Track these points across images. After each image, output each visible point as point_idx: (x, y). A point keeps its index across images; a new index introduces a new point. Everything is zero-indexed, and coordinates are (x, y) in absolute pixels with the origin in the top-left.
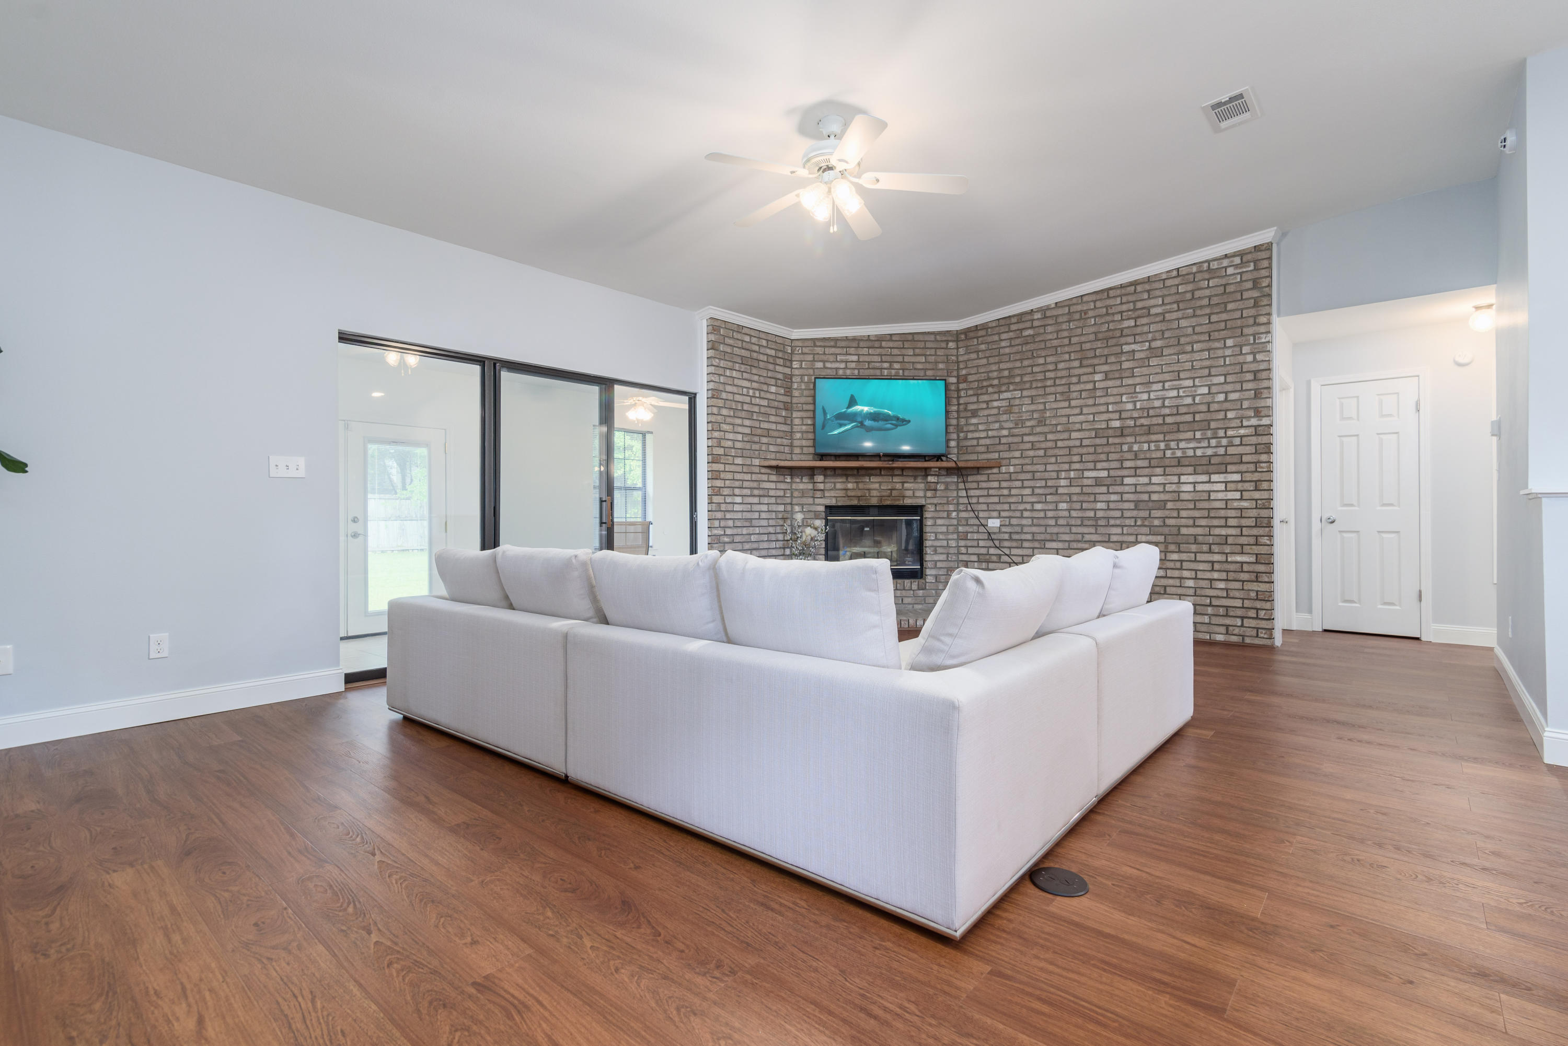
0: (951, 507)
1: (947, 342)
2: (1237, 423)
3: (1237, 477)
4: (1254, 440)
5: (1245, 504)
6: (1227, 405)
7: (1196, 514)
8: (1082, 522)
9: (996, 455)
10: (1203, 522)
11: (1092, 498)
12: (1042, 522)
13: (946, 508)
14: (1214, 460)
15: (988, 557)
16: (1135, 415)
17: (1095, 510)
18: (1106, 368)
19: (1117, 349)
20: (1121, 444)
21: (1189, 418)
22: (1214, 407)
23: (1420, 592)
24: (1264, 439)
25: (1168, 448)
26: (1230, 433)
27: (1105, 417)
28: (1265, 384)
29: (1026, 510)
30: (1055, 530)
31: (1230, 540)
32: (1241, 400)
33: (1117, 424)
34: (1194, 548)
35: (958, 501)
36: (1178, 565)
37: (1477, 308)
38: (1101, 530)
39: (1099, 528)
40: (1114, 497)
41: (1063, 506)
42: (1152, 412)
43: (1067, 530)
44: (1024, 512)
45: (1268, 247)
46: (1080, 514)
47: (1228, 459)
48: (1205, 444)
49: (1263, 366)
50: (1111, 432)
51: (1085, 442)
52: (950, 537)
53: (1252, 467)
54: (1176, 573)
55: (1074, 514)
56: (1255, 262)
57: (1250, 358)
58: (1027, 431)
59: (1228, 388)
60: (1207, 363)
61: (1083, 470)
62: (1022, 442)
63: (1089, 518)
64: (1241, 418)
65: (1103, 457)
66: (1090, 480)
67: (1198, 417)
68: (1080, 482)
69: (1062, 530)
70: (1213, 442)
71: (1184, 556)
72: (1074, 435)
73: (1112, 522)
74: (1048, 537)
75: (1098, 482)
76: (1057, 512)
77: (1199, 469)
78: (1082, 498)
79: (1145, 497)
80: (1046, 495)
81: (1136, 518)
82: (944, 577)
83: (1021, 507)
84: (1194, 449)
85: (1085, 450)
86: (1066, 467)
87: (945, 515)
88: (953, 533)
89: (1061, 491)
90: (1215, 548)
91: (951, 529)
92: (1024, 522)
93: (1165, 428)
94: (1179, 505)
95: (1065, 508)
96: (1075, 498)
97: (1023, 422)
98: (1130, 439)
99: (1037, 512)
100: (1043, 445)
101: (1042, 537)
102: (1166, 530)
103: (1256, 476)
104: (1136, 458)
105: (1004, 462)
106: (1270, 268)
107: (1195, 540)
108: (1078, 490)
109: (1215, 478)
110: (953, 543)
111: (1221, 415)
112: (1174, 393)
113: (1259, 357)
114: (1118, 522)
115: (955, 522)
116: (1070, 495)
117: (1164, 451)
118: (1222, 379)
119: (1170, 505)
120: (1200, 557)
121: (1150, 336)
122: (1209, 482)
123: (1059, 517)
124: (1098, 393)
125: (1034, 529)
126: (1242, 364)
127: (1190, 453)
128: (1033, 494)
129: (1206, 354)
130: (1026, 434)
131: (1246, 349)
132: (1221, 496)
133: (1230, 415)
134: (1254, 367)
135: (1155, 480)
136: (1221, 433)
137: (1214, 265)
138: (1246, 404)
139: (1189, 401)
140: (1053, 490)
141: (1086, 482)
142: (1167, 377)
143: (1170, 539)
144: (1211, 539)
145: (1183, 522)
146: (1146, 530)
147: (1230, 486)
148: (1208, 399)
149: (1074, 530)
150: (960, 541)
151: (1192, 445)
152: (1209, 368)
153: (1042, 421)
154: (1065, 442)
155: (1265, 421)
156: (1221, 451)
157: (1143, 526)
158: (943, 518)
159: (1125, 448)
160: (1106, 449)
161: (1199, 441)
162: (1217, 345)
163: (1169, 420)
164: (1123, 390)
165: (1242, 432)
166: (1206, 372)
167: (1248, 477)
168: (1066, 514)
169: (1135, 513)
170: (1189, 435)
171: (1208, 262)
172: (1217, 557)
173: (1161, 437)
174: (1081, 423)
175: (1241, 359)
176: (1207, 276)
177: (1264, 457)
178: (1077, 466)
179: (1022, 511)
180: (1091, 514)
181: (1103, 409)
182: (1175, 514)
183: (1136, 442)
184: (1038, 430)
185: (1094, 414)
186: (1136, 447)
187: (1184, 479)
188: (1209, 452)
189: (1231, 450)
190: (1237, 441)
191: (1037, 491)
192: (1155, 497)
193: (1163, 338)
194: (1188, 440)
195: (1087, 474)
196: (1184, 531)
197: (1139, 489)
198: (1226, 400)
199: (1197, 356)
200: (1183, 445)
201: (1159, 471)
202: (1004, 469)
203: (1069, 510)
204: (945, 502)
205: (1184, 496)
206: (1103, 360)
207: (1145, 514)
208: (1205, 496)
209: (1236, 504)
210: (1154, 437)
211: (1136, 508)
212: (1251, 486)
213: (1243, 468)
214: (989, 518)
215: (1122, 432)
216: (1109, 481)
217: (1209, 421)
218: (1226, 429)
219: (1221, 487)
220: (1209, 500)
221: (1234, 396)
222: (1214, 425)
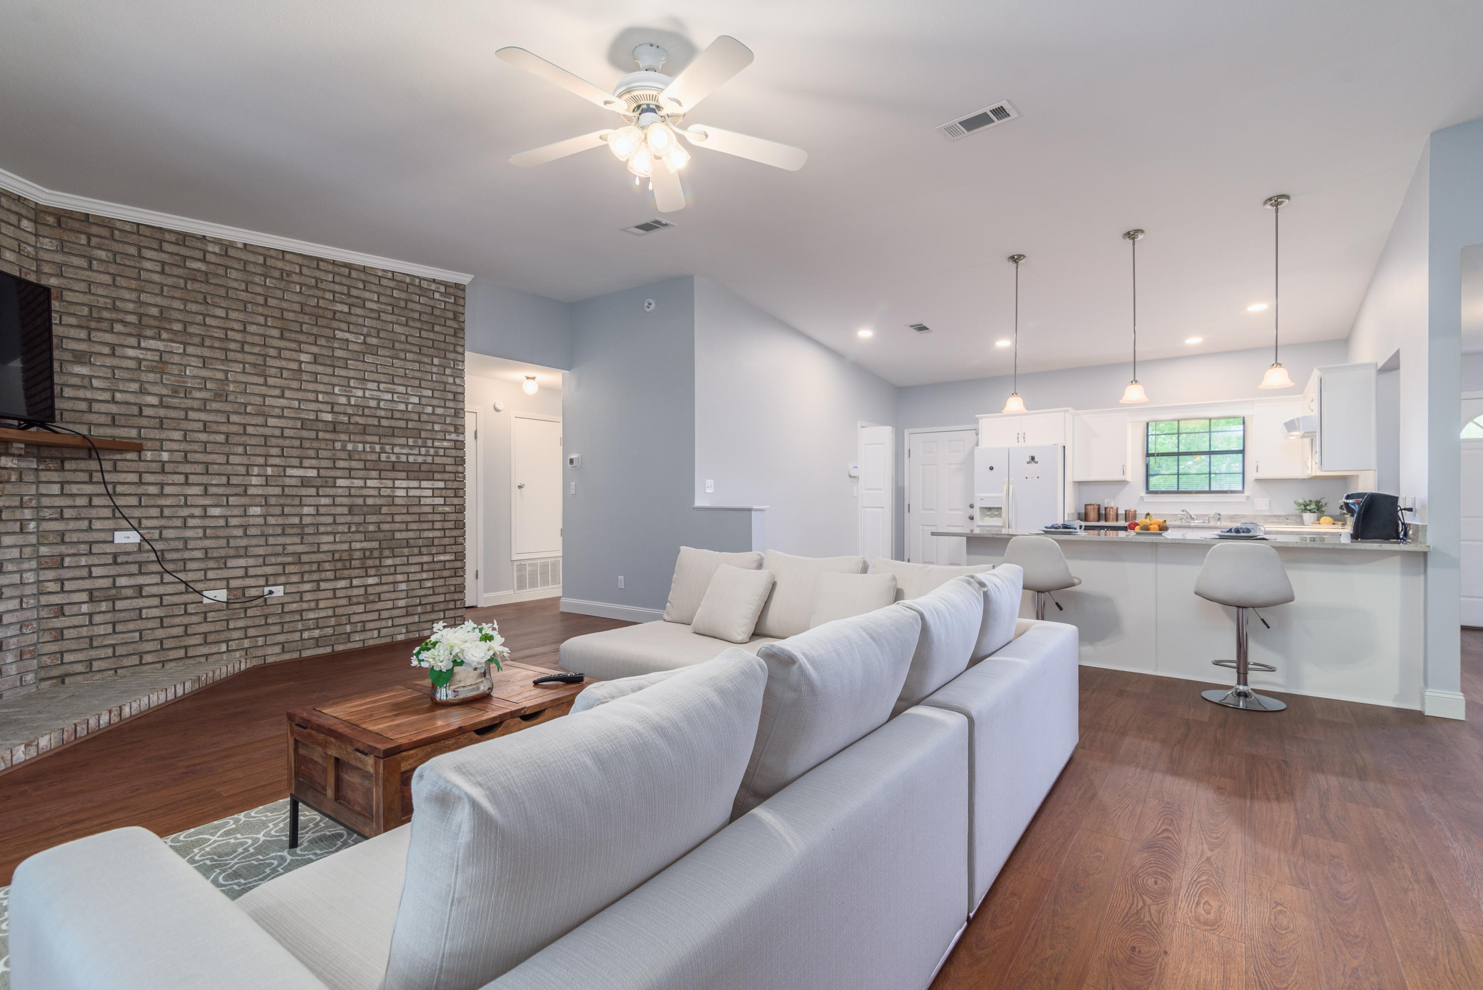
0: (28, 514)
1: (20, 216)
2: (440, 436)
3: (441, 485)
4: (454, 453)
5: (447, 509)
6: (434, 418)
7: (409, 518)
8: (283, 530)
9: (134, 433)
10: (414, 526)
11: (297, 501)
12: (221, 533)
13: (18, 515)
14: (424, 468)
15: (114, 592)
16: (350, 411)
17: (301, 516)
18: (314, 349)
19: (329, 333)
20: (334, 441)
21: (402, 424)
22: (424, 417)
23: (477, 571)
24: (459, 453)
25: (383, 451)
26: (437, 444)
27: (313, 406)
29: (193, 516)
30: (244, 542)
31: (436, 542)
32: (445, 416)
33: (329, 417)
34: (406, 551)
35: (39, 502)
36: (392, 570)
37: (528, 378)
38: (308, 539)
39: (305, 537)
40: (324, 501)
41: (257, 510)
42: (367, 412)
43: (262, 541)
44: (189, 520)
45: (464, 288)
46: (280, 521)
47: (435, 468)
48: (416, 451)
49: (460, 390)
50: (321, 426)
51: (287, 433)
52: (26, 566)
53: (452, 476)
54: (390, 579)
55: (271, 520)
56: (454, 296)
57: (450, 380)
58: (196, 404)
59: (435, 402)
60: (418, 374)
61: (285, 467)
62: (186, 419)
63: (293, 526)
64: (445, 432)
65: (312, 453)
66: (294, 479)
67: (410, 425)
68: (280, 481)
69: (254, 541)
70: (423, 450)
71: (398, 561)
72: (271, 422)
73: (322, 529)
74: (232, 552)
75: (305, 482)
76: (247, 519)
77: (411, 475)
78: (282, 501)
79: (360, 501)
80: (227, 496)
81: (349, 524)
82: (15, 640)
83: (185, 512)
84: (408, 455)
85: (287, 442)
86: (261, 460)
87: (16, 527)
88: (29, 559)
89: (251, 491)
90: (424, 550)
91: (28, 551)
92: (189, 533)
93: (381, 431)
94: (394, 510)
95: (259, 513)
96: (273, 501)
97: (187, 392)
98: (344, 437)
99: (212, 520)
100: (224, 428)
101: (223, 553)
102: (381, 536)
103: (455, 485)
104: (350, 459)
105: (149, 444)
106: (464, 307)
107: (407, 543)
108: (278, 491)
109: (425, 484)
110: (30, 577)
111: (429, 427)
112: (388, 396)
113: (458, 381)
114: (329, 529)
115: (33, 539)
116: (266, 497)
117: (379, 453)
118: (430, 393)
119: (384, 510)
120: (413, 560)
121: (365, 330)
122: (419, 488)
123: (249, 525)
124: (305, 377)
125: (208, 543)
126: (445, 383)
127: (403, 458)
128: (206, 494)
129: (416, 366)
130: (192, 409)
131: (448, 371)
132: (429, 501)
133: (437, 427)
134: (452, 388)
135: (370, 483)
136: (429, 443)
137: (425, 284)
138: (448, 420)
139: (402, 407)
140: (240, 490)
141: (288, 481)
142: (382, 378)
143: (385, 544)
144: (420, 542)
145: (397, 526)
146: (360, 536)
147: (437, 493)
148: (419, 409)
149: (271, 540)
150: (41, 572)
151: (405, 451)
152: (420, 379)
153: (221, 395)
154: (258, 428)
155: (460, 438)
156: (429, 459)
157: (358, 532)
158: (14, 533)
159: (338, 445)
160: (315, 444)
161: (411, 447)
162: (426, 360)
163: (384, 422)
164: (335, 380)
165: (445, 444)
166: (417, 383)
167: (450, 485)
168: (261, 521)
169: (348, 519)
170: (403, 441)
171: (420, 279)
172: (426, 559)
173: (376, 439)
174: (283, 408)
175: (444, 378)
176: (418, 291)
177: (460, 468)
178: (277, 461)
179: (185, 519)
180: (296, 520)
181: (311, 396)
182: (389, 519)
183: (350, 441)
184: (215, 406)
185: (300, 401)
186: (350, 447)
187: (398, 483)
188: (420, 459)
189: (438, 460)
190: (441, 452)
191: (212, 490)
192: (370, 501)
193: (378, 337)
194: (402, 446)
195: (289, 471)
196: (398, 535)
197: (353, 491)
198: (433, 414)
199: (409, 365)
200: (397, 450)
201: (374, 474)
202: (149, 455)
203: (265, 517)
204: (17, 503)
205: (398, 501)
206: (311, 339)
207: (358, 519)
208: (416, 501)
209: (440, 509)
210: (369, 438)
211: (350, 513)
212: (451, 493)
213: (446, 476)
214: (116, 530)
215: (334, 427)
216: (319, 482)
217: (420, 430)
218: (434, 440)
219: (429, 493)
220: (420, 505)
221: (439, 411)
222: (423, 434)
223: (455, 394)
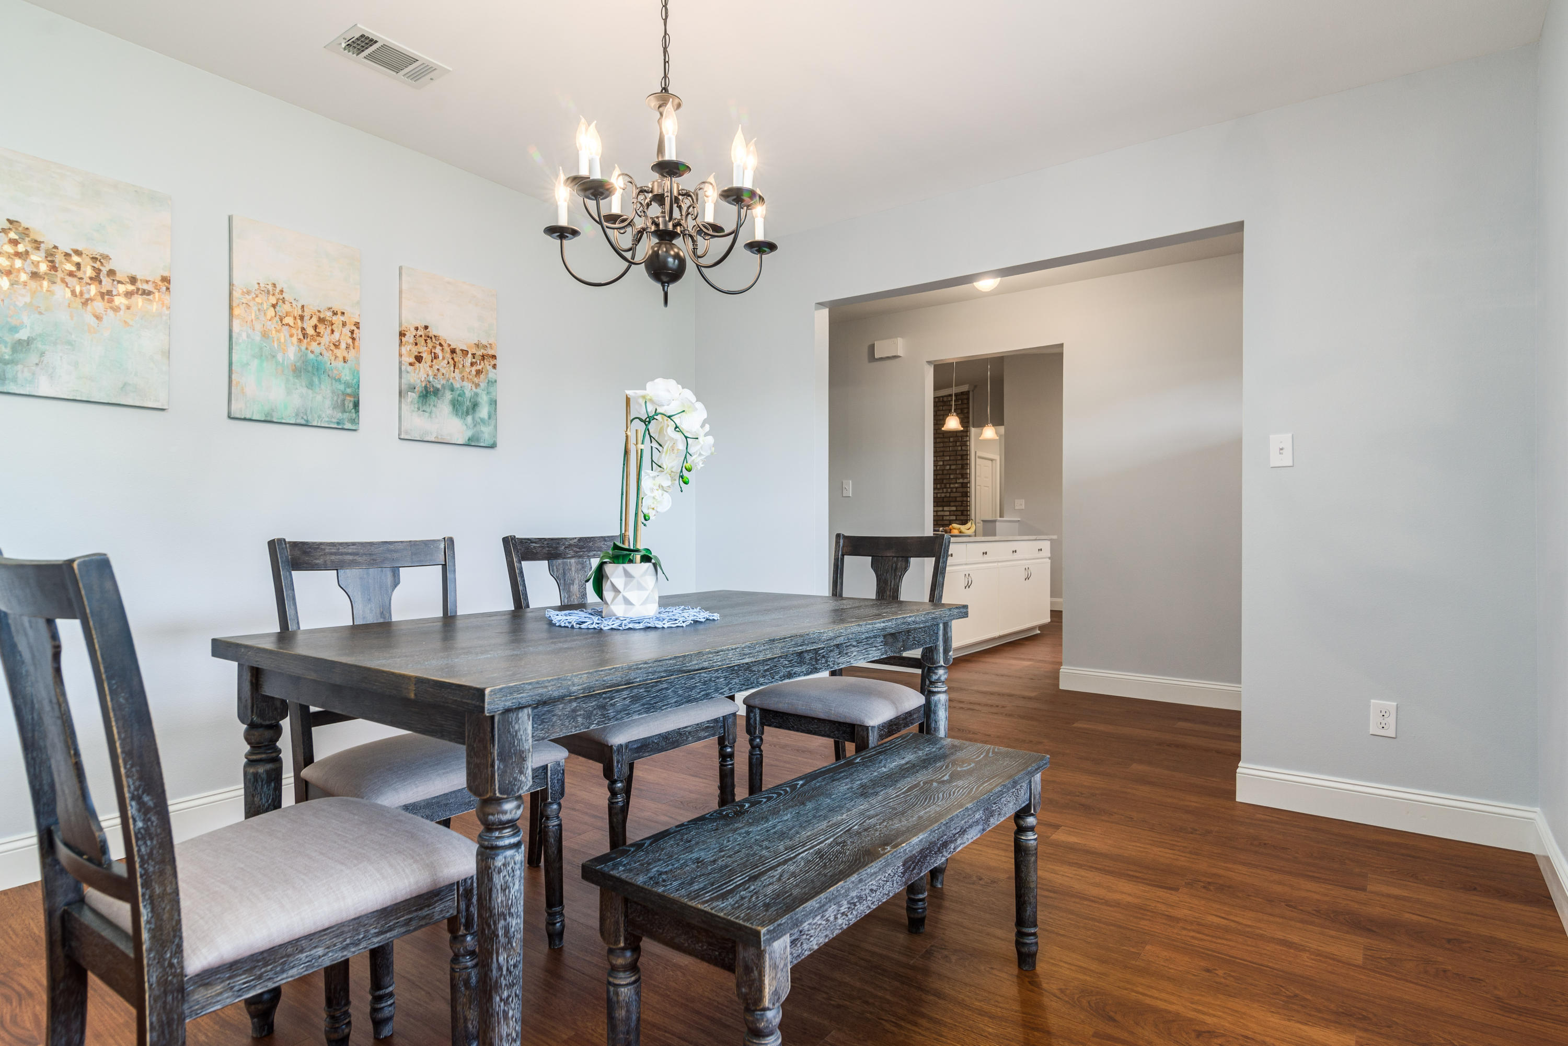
2: (954, 481)
3: (954, 508)
4: (961, 490)
6: (950, 472)
14: (945, 500)
22: (945, 472)
24: (965, 490)
26: (952, 486)
28: (965, 462)
32: (956, 470)
45: (967, 393)
47: (951, 499)
48: (941, 491)
49: (965, 453)
53: (960, 503)
56: (962, 400)
57: (960, 448)
59: (950, 462)
60: (942, 449)
64: (956, 479)
70: (945, 490)
103: (962, 508)
106: (968, 403)
109: (946, 508)
113: (963, 448)
118: (948, 458)
122: (943, 511)
126: (956, 451)
131: (958, 444)
132: (948, 518)
133: (952, 476)
134: (961, 453)
137: (945, 399)
138: (958, 472)
147: (952, 513)
148: (942, 468)
152: (943, 451)
155: (965, 481)
156: (948, 495)
162: (946, 440)
165: (956, 485)
166: (942, 454)
167: (959, 508)
171: (943, 397)
175: (956, 448)
176: (942, 404)
177: (965, 499)
188: (943, 495)
189: (952, 495)
190: (954, 490)
198: (950, 469)
208: (941, 518)
212: (959, 513)
213: (957, 504)
217: (943, 479)
218: (950, 484)
219: (948, 513)
220: (943, 520)
221: (953, 467)
222: (945, 481)
223: (962, 456)
